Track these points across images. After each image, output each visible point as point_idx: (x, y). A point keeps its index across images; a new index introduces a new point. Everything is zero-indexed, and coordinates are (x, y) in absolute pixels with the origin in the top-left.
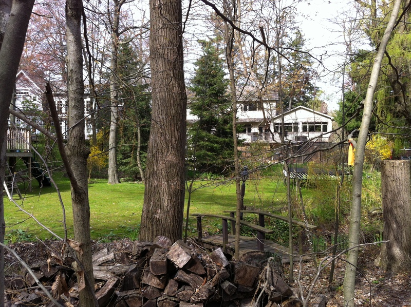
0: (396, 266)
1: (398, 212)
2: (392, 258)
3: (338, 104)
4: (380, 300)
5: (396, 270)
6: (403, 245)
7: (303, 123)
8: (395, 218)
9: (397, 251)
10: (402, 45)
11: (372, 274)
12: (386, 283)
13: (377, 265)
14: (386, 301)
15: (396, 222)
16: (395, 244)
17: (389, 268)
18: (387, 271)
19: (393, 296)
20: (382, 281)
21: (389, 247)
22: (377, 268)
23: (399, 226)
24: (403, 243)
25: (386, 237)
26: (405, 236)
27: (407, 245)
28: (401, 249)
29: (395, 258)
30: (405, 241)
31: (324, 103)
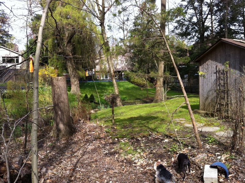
0: (62, 134)
1: (61, 105)
2: (59, 130)
3: (25, 46)
4: (54, 153)
5: (62, 136)
6: (65, 122)
7: (3, 57)
8: (60, 108)
9: (61, 126)
10: (60, 14)
11: (49, 141)
12: (57, 144)
13: (51, 136)
14: (57, 153)
15: (61, 110)
16: (60, 122)
17: (58, 136)
18: (57, 138)
19: (61, 150)
20: (55, 143)
21: (57, 125)
22: (52, 137)
23: (62, 112)
24: (64, 121)
25: (56, 119)
26: (65, 117)
27: (66, 122)
28: (64, 124)
29: (61, 130)
30: (66, 120)
31: (16, 45)
